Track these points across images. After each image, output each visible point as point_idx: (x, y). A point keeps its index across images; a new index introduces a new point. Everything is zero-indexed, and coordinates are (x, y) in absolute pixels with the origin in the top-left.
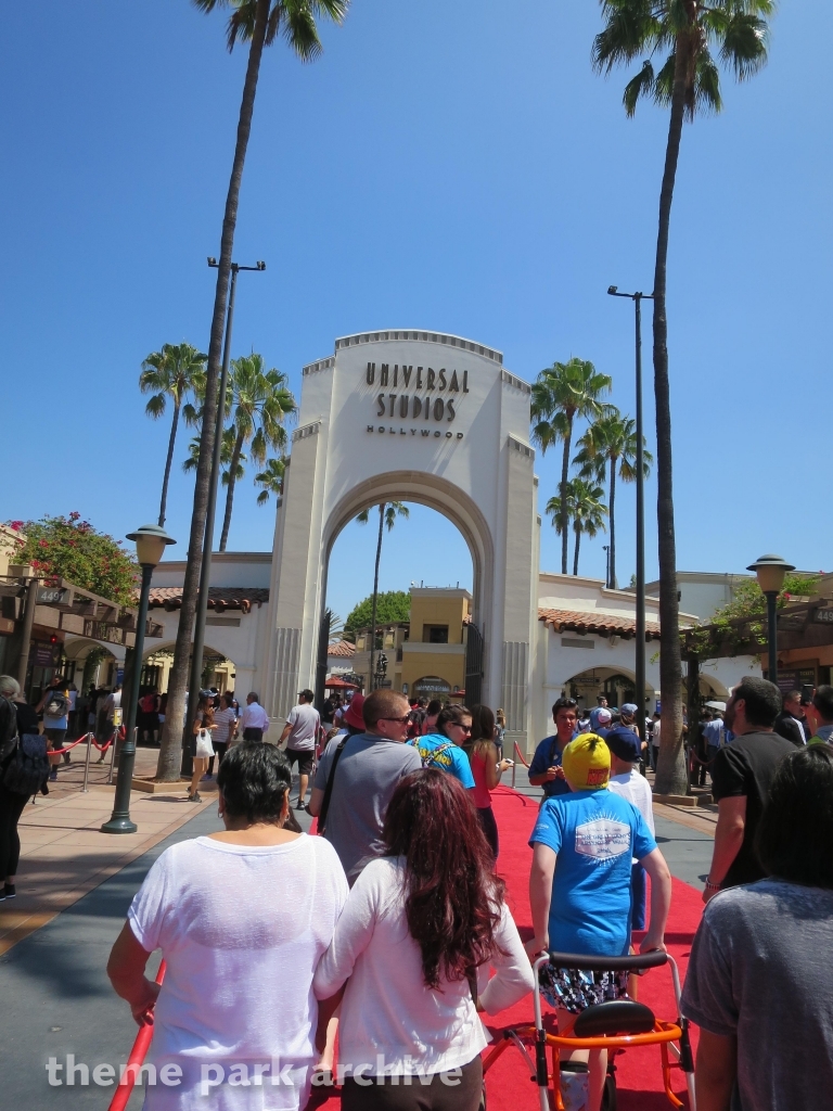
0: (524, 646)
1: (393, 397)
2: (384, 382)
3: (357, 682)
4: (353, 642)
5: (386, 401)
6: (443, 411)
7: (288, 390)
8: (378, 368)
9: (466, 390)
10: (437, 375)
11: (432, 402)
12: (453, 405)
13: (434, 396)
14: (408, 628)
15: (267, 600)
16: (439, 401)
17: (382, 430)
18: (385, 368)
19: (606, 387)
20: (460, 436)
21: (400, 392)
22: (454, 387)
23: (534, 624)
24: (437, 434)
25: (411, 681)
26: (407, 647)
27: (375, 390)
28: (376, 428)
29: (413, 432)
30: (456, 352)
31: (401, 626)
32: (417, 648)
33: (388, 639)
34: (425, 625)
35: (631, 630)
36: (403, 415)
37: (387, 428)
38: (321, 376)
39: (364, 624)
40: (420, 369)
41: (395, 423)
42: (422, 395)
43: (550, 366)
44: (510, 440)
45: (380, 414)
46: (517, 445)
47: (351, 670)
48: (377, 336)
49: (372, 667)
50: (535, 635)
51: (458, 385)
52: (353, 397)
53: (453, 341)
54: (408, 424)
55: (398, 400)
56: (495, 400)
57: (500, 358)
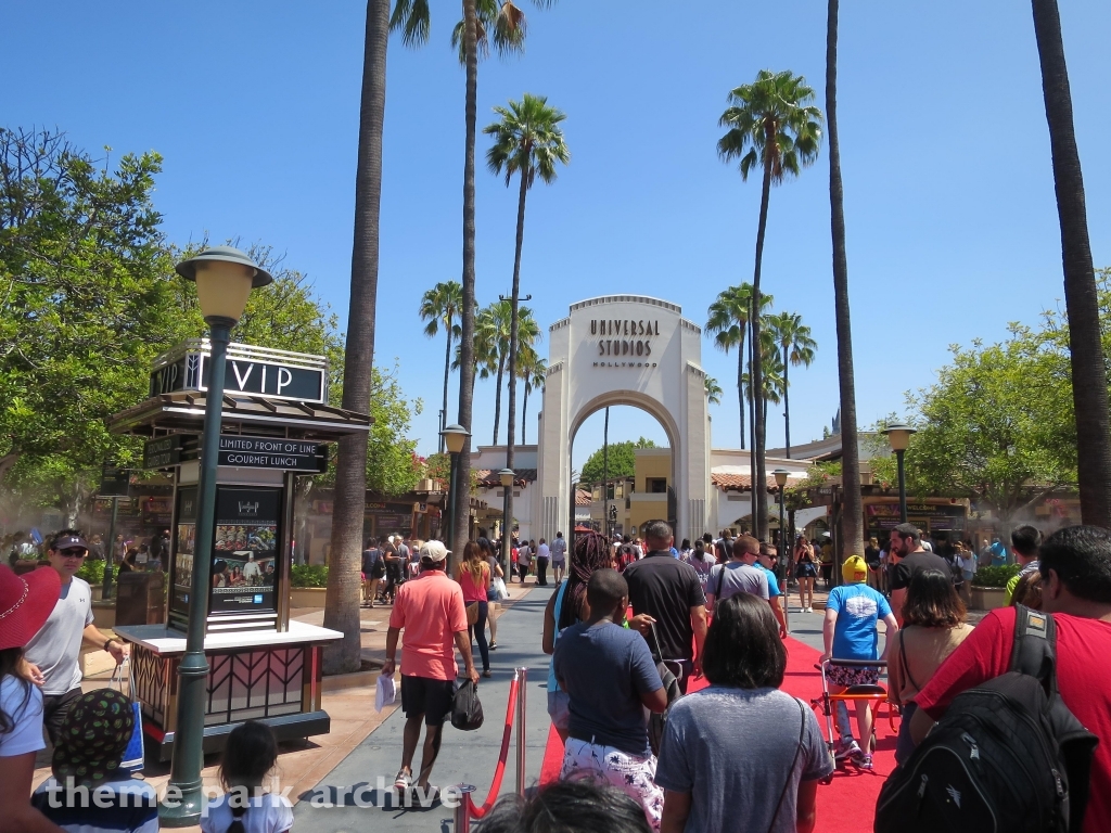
0: (702, 502)
1: (609, 342)
2: (603, 332)
3: (595, 528)
4: (590, 491)
5: (605, 345)
6: (642, 349)
7: (533, 320)
8: (599, 323)
9: (657, 334)
10: (637, 325)
11: (635, 344)
12: (649, 344)
13: (636, 339)
14: (633, 481)
15: (535, 478)
16: (640, 343)
17: (603, 364)
18: (603, 323)
19: (768, 304)
20: (654, 365)
21: (614, 338)
22: (649, 332)
23: (709, 487)
24: (640, 365)
25: (638, 525)
26: (633, 497)
27: (597, 338)
28: (599, 364)
29: (624, 365)
30: (649, 308)
31: (628, 480)
32: (642, 497)
33: (618, 491)
34: (647, 479)
35: (775, 488)
36: (616, 353)
37: (606, 363)
38: (561, 331)
39: (598, 474)
40: (626, 322)
41: (612, 359)
42: (628, 339)
43: (726, 290)
44: (688, 366)
45: (601, 354)
46: (693, 369)
47: (589, 517)
48: (596, 301)
49: (606, 515)
50: (709, 494)
51: (651, 330)
52: (583, 344)
53: (648, 300)
54: (620, 359)
55: (612, 343)
56: (678, 338)
57: (680, 310)
